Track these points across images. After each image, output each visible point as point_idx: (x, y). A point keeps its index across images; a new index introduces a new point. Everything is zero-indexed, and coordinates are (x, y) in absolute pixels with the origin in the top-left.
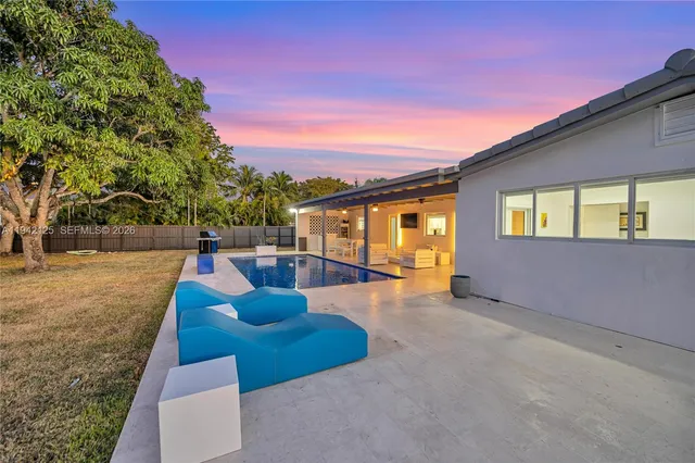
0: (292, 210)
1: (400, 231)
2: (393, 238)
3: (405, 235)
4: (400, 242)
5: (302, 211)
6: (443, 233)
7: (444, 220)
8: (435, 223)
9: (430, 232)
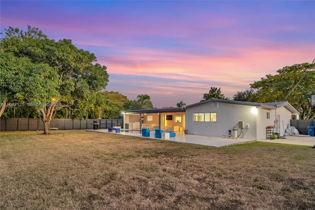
0: (123, 113)
1: (166, 121)
2: (163, 124)
3: (167, 123)
4: (166, 125)
5: (127, 113)
6: (180, 122)
7: (181, 117)
8: (178, 119)
9: (176, 121)
